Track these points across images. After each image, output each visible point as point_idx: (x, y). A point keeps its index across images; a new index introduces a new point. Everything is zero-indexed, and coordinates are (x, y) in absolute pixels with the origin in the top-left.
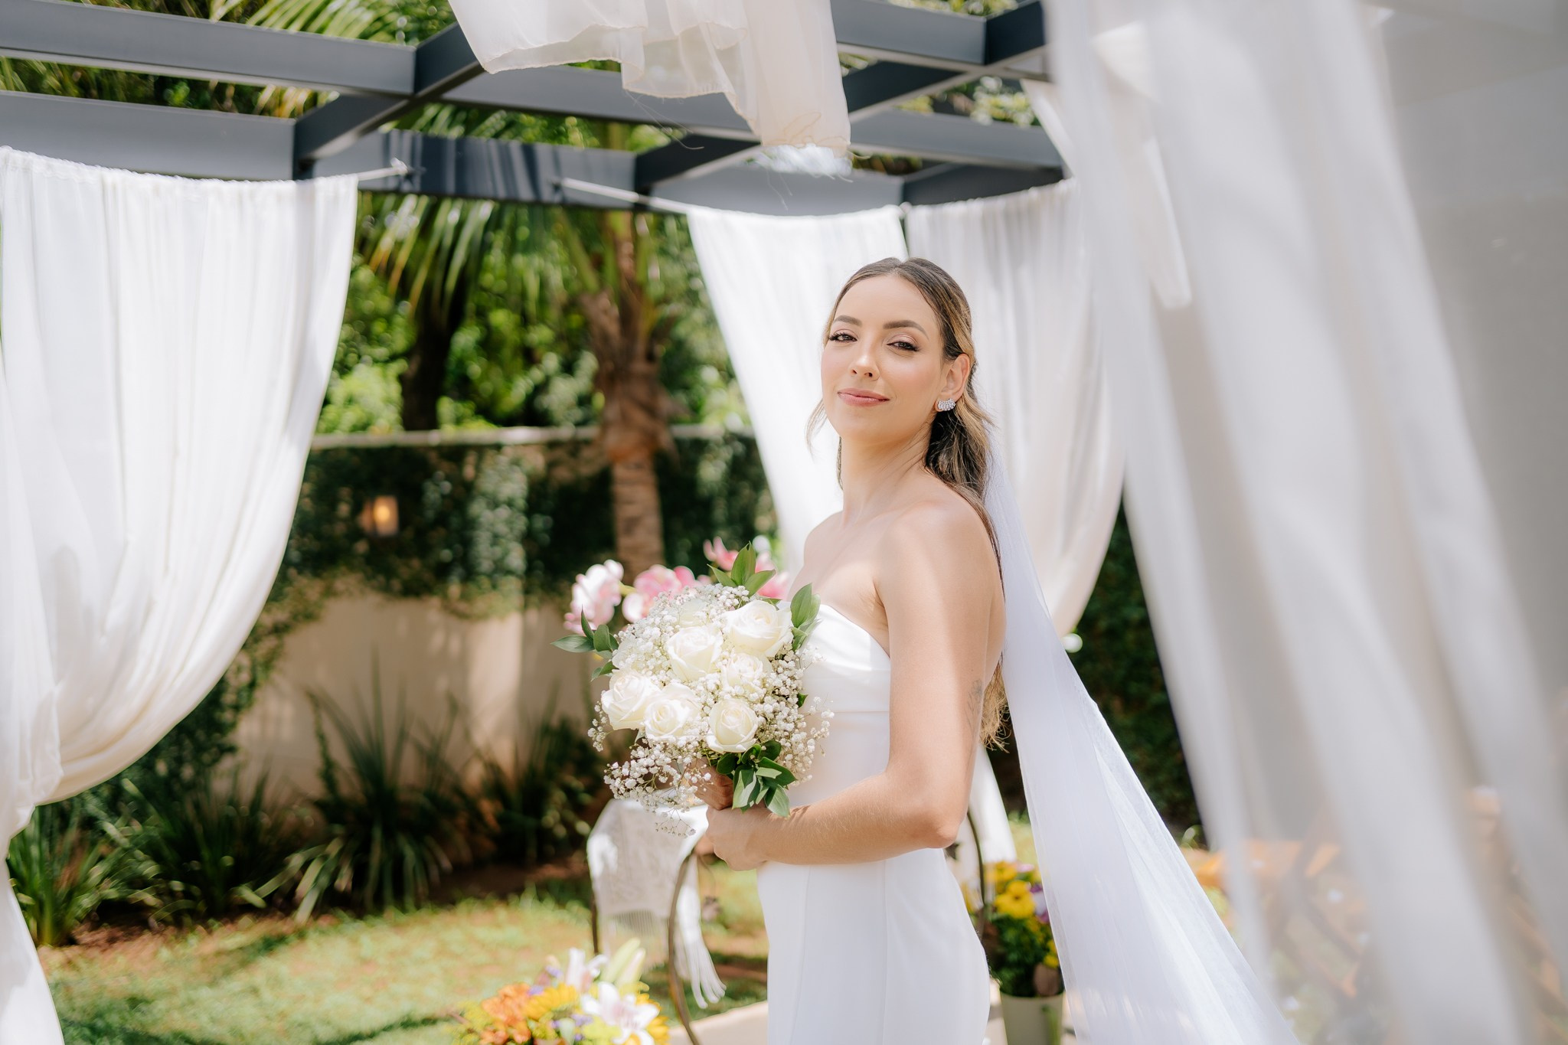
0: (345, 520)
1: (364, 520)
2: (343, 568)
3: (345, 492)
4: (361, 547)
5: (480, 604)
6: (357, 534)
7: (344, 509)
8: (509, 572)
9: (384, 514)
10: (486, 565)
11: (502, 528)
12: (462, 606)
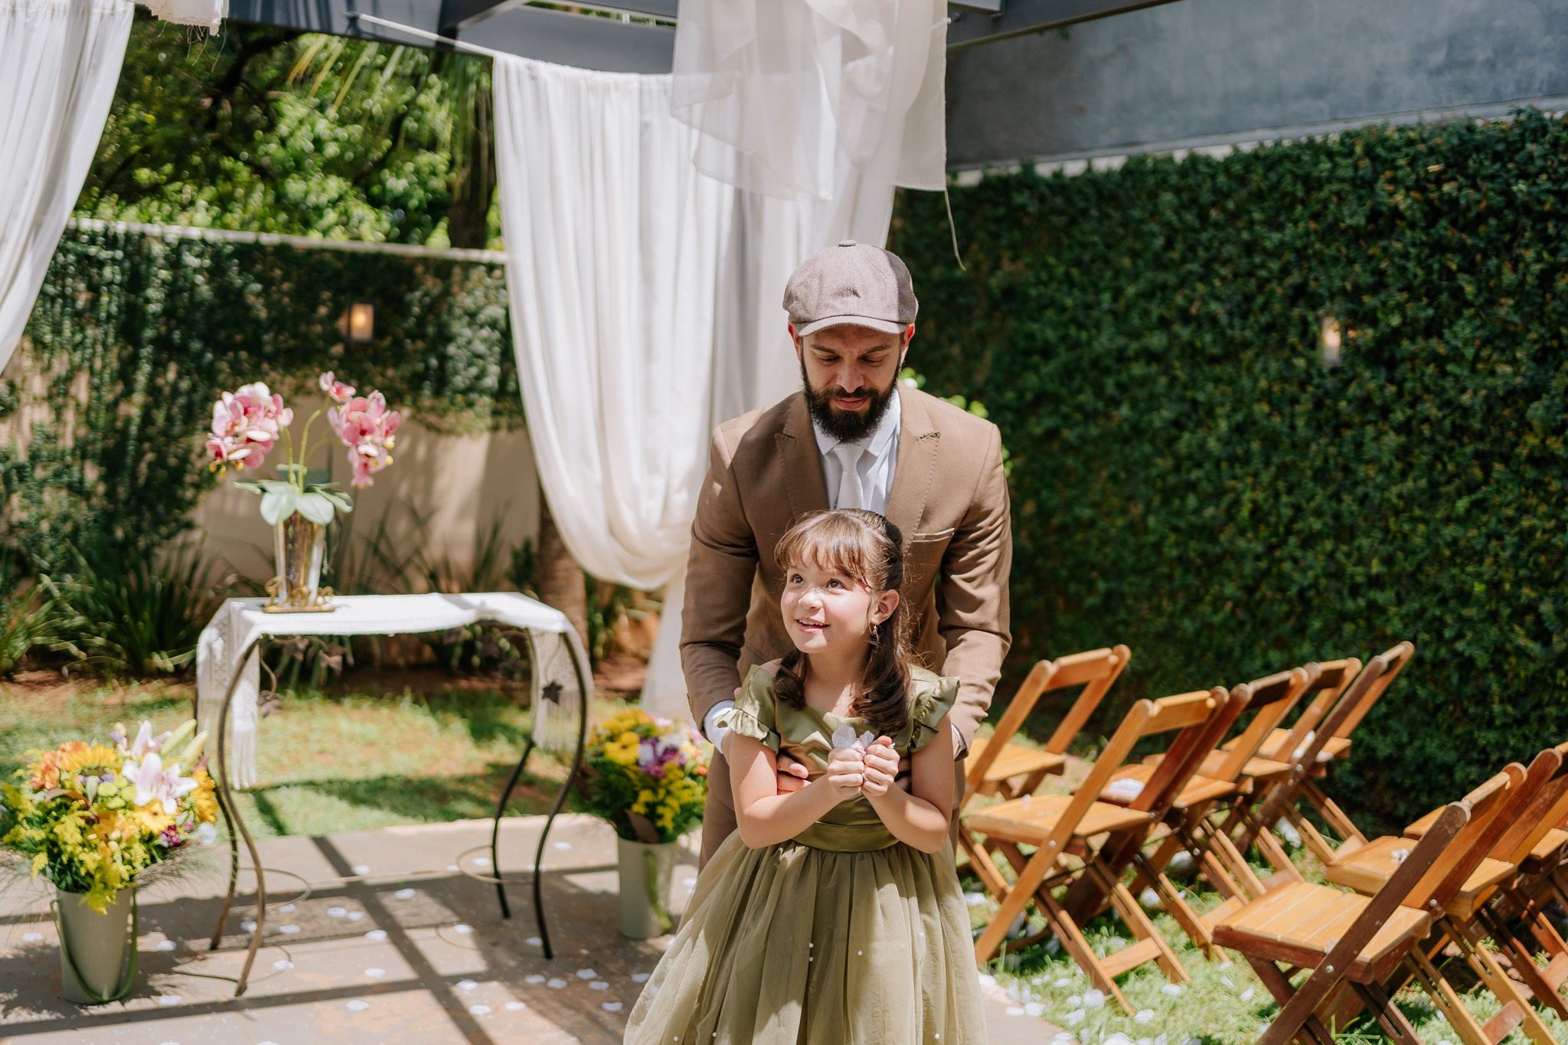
0: (322, 322)
1: (342, 323)
2: (317, 370)
3: (326, 295)
4: (338, 349)
5: (450, 420)
6: (335, 337)
7: (323, 311)
8: (482, 392)
9: (361, 320)
10: (459, 381)
11: (480, 348)
12: (432, 418)
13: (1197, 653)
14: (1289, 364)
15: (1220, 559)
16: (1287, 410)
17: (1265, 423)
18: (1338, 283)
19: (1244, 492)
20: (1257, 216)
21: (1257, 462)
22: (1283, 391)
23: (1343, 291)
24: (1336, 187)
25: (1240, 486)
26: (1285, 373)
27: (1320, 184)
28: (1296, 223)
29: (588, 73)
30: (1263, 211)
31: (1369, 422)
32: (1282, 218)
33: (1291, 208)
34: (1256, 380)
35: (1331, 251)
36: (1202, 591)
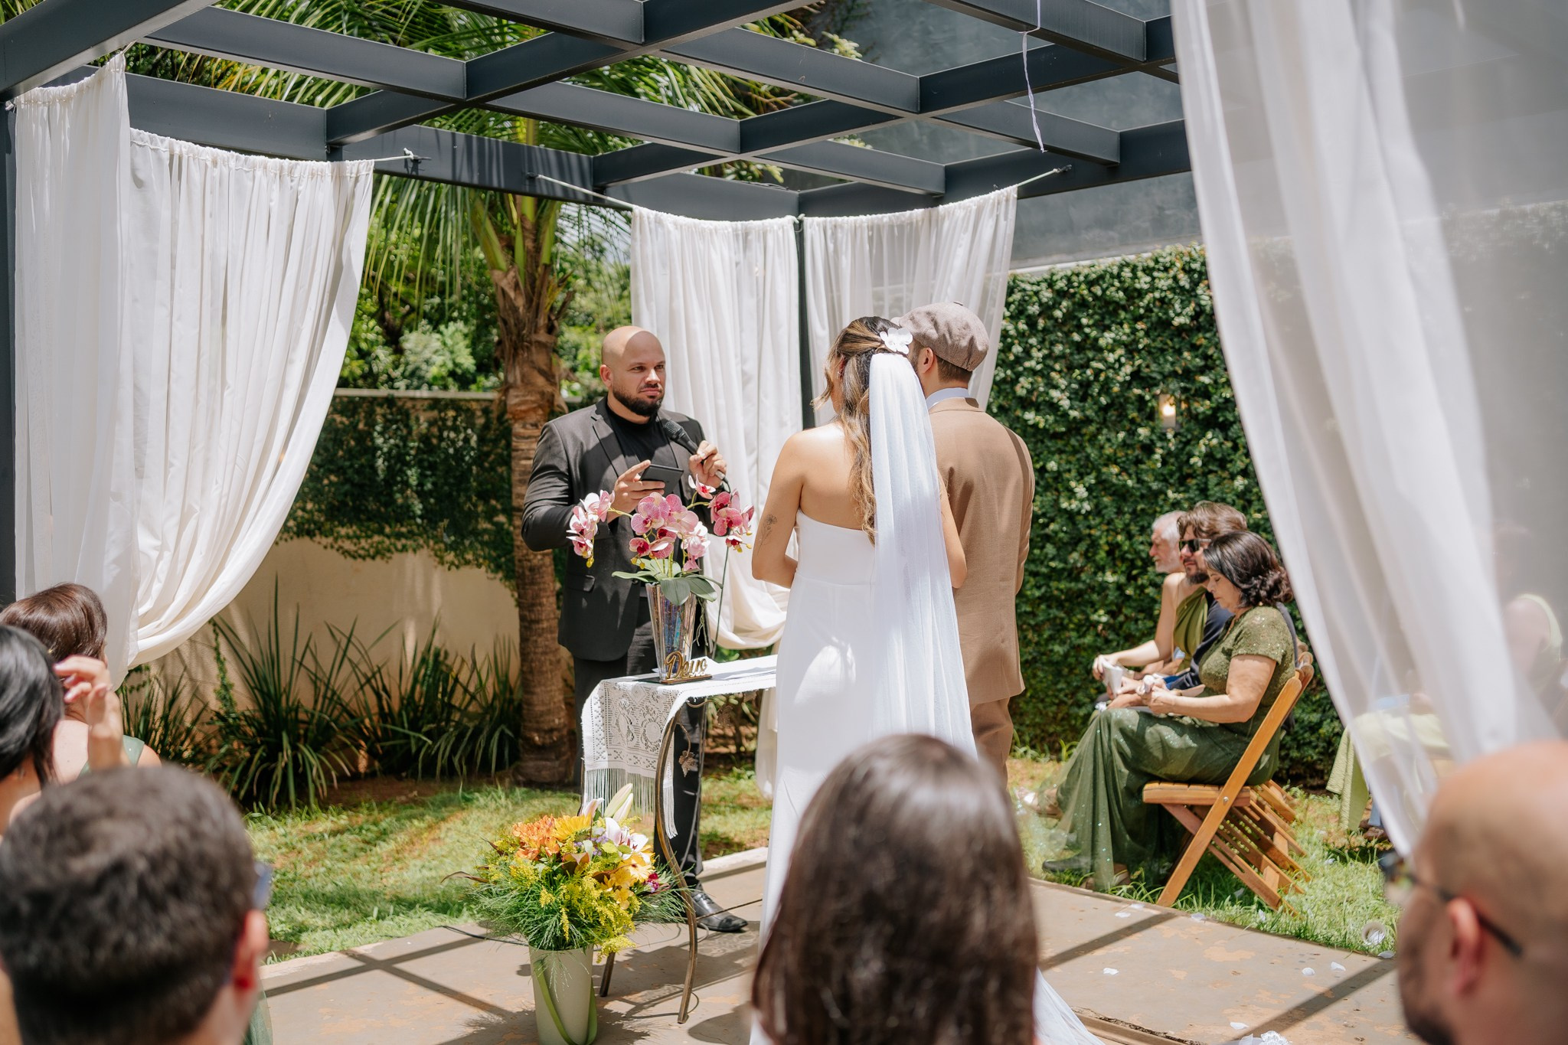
12: (348, 545)
13: (1066, 671)
14: (1132, 433)
15: (1080, 593)
16: (1132, 470)
17: (1114, 480)
18: (1168, 368)
19: (1100, 537)
20: (1084, 321)
21: (1110, 513)
22: (1127, 455)
23: (1174, 374)
24: (1157, 295)
25: (1095, 533)
26: (1128, 442)
27: (1141, 294)
28: (1121, 324)
29: (696, 221)
30: (1090, 316)
31: (1211, 472)
32: (1107, 322)
33: (1115, 313)
34: (1102, 448)
35: (1158, 344)
36: (1066, 621)
